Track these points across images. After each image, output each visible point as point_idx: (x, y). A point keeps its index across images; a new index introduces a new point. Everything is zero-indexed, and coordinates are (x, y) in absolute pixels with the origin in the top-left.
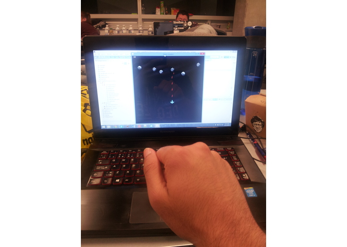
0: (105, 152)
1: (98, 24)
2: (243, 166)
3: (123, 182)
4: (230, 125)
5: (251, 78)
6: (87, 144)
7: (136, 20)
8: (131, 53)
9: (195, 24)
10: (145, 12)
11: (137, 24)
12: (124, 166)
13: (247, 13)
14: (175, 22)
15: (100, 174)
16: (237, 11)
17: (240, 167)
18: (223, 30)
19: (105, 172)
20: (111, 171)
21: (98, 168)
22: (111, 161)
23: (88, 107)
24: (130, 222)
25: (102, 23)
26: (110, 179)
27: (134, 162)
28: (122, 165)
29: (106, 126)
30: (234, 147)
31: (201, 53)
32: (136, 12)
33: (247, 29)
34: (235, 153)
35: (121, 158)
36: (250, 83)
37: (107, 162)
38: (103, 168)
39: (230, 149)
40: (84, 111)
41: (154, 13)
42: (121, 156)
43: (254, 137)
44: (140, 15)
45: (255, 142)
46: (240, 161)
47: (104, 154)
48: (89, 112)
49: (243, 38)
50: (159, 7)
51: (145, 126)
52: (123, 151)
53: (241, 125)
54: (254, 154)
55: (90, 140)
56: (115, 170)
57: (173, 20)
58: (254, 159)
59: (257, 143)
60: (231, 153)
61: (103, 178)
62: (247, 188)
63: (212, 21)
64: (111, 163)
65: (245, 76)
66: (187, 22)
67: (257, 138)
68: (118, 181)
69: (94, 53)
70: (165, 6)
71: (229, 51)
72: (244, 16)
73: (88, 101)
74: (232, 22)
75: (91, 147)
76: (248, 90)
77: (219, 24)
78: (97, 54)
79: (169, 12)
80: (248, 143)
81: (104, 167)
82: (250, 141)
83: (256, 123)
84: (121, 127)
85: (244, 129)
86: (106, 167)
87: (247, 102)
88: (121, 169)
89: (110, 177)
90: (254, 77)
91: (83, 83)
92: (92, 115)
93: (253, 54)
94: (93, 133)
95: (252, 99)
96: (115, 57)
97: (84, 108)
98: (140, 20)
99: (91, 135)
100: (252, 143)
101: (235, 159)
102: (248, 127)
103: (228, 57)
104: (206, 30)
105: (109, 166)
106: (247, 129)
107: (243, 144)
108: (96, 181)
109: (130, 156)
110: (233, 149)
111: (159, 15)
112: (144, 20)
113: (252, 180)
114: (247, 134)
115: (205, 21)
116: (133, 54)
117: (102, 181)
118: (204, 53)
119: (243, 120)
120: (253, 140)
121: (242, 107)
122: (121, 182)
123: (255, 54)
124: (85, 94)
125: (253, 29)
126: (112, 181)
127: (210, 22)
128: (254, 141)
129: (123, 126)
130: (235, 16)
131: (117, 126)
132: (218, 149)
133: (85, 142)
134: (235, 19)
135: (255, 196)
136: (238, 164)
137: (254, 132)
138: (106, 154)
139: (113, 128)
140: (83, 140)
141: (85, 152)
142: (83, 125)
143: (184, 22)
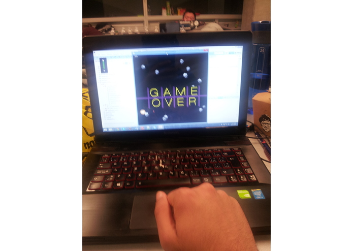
0: (106, 156)
1: (104, 28)
2: (250, 167)
3: (124, 187)
4: (237, 125)
5: (259, 75)
6: (89, 148)
7: (142, 22)
8: (132, 52)
10: (152, 12)
11: (144, 26)
12: (126, 169)
13: (256, 11)
14: (181, 22)
15: (100, 178)
16: (246, 9)
17: (247, 168)
19: (106, 176)
20: (112, 175)
21: (99, 172)
22: (113, 164)
23: (90, 110)
24: (130, 228)
26: (111, 183)
27: (136, 165)
28: (123, 169)
29: (107, 129)
30: (241, 147)
31: (205, 50)
32: (142, 13)
33: (253, 25)
34: (242, 153)
35: (123, 162)
36: (258, 80)
37: (108, 166)
38: (104, 172)
39: (237, 149)
40: (85, 114)
41: (160, 14)
42: (123, 159)
43: (263, 137)
44: (146, 17)
45: (264, 142)
46: (247, 161)
47: (105, 158)
48: (90, 115)
49: (249, 32)
50: (165, 7)
51: (148, 127)
52: (125, 154)
53: (249, 124)
54: (262, 154)
55: (92, 144)
56: (115, 174)
57: (178, 21)
58: (262, 159)
59: (266, 143)
60: (238, 153)
61: (104, 182)
62: (255, 190)
63: (220, 20)
64: (112, 167)
65: (252, 73)
66: (194, 22)
67: (266, 138)
68: (119, 185)
69: (94, 54)
70: (171, 6)
71: (234, 47)
72: (252, 13)
73: (89, 104)
74: (240, 20)
75: (93, 150)
76: (255, 88)
77: (227, 23)
78: (98, 54)
79: (175, 13)
80: (256, 143)
82: (258, 141)
83: (265, 122)
84: (124, 130)
85: (252, 129)
86: (107, 171)
87: (254, 100)
88: (122, 173)
89: (110, 181)
90: (262, 74)
91: (84, 86)
92: (93, 118)
93: (260, 50)
94: (94, 136)
95: (259, 97)
96: (115, 57)
97: (85, 111)
98: (146, 22)
99: (92, 139)
100: (260, 143)
101: (242, 159)
102: (257, 126)
103: (233, 53)
105: (110, 170)
106: (256, 128)
107: (251, 144)
109: (132, 159)
110: (240, 150)
111: (165, 16)
112: (150, 22)
113: (260, 182)
114: (256, 134)
115: (212, 21)
116: (134, 54)
117: (103, 185)
118: (208, 50)
119: (251, 120)
120: (262, 139)
121: (249, 105)
122: (122, 186)
123: (262, 50)
124: (87, 97)
125: (260, 24)
126: (113, 185)
127: (217, 21)
128: (262, 141)
129: (125, 128)
130: (243, 14)
131: (119, 128)
132: (225, 149)
133: (87, 145)
134: (244, 17)
135: (263, 197)
136: (245, 164)
137: (263, 132)
138: (107, 158)
139: (116, 130)
140: (85, 144)
141: (86, 156)
142: (84, 129)
143: (191, 22)
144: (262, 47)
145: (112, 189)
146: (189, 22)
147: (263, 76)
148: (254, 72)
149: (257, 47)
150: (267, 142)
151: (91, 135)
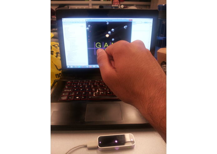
0: (69, 82)
3: (81, 99)
5: (161, 38)
6: (58, 77)
7: (88, 4)
8: (86, 20)
9: (126, 7)
11: (89, 7)
12: (81, 89)
14: (113, 6)
15: (67, 94)
19: (69, 93)
20: (73, 92)
21: (65, 90)
22: (73, 87)
23: (59, 55)
24: (85, 121)
26: (73, 97)
27: (88, 88)
28: (80, 89)
29: (70, 66)
31: (130, 20)
33: (159, 6)
35: (79, 85)
36: (161, 41)
37: (71, 88)
42: (79, 84)
44: (90, 2)
48: (59, 58)
49: (157, 10)
51: (94, 66)
52: (81, 81)
55: (60, 75)
56: (75, 92)
57: (111, 5)
63: (137, 5)
65: (157, 37)
68: (78, 98)
69: (63, 20)
71: (148, 19)
73: (59, 51)
74: (149, 6)
75: (61, 79)
76: (159, 47)
77: (141, 7)
78: (65, 20)
81: (69, 90)
83: (164, 65)
84: (79, 67)
86: (70, 90)
87: (158, 52)
88: (79, 91)
89: (73, 96)
90: (163, 37)
92: (61, 59)
93: (163, 22)
94: (62, 71)
95: (161, 50)
96: (75, 22)
97: (56, 55)
98: (90, 5)
99: (60, 72)
103: (147, 23)
105: (72, 90)
108: (64, 98)
109: (85, 84)
111: (102, 1)
112: (93, 5)
116: (87, 20)
117: (68, 98)
118: (132, 20)
124: (57, 47)
125: (163, 6)
126: (74, 98)
129: (80, 66)
130: (152, 1)
131: (77, 66)
133: (57, 76)
134: (152, 4)
138: (70, 83)
140: (56, 75)
141: (57, 82)
142: (56, 66)
143: (119, 5)
144: (164, 20)
145: (74, 100)
146: (117, 6)
147: (164, 38)
149: (161, 21)
151: (60, 70)
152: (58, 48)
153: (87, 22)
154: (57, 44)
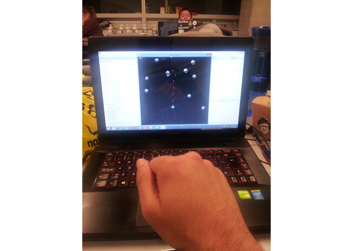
0: (110, 154)
1: (101, 24)
2: (249, 169)
3: (129, 185)
4: (236, 127)
6: (92, 146)
7: (140, 19)
8: (137, 54)
9: (201, 23)
10: (149, 11)
11: (141, 23)
12: (130, 168)
13: (253, 12)
15: (106, 176)
16: (243, 10)
17: (246, 169)
18: (229, 29)
19: (111, 174)
20: (116, 173)
21: (104, 170)
22: (117, 163)
23: (93, 109)
24: (136, 225)
25: (105, 23)
26: (116, 181)
28: (127, 167)
29: (111, 128)
30: (241, 149)
31: (208, 54)
32: (140, 11)
33: (254, 30)
34: (242, 155)
35: (127, 160)
37: (113, 164)
38: (108, 170)
39: (237, 151)
40: (89, 112)
41: (158, 12)
42: (126, 158)
43: (261, 139)
44: (144, 14)
45: (262, 144)
46: (246, 163)
47: (109, 156)
48: (94, 114)
49: (250, 38)
50: (163, 6)
51: (151, 127)
52: (129, 153)
53: (247, 127)
54: (260, 156)
55: (95, 142)
56: (120, 172)
57: (177, 20)
58: (261, 161)
60: (238, 155)
61: (109, 180)
62: (254, 191)
63: (218, 20)
64: (116, 165)
66: (192, 21)
67: (264, 140)
68: (123, 183)
69: (99, 54)
70: (169, 5)
71: (236, 52)
73: (93, 102)
74: (237, 21)
75: (96, 149)
76: (254, 91)
77: (224, 23)
78: (103, 56)
79: (174, 11)
80: (254, 145)
81: (110, 169)
82: (257, 143)
83: (263, 124)
84: (127, 129)
85: (250, 131)
86: (112, 170)
87: (254, 104)
88: (126, 171)
89: (115, 179)
91: (85, 83)
92: (97, 117)
94: (97, 135)
95: (258, 100)
96: (120, 58)
97: (89, 109)
98: (144, 20)
99: (95, 137)
100: (259, 145)
101: (242, 161)
102: (255, 128)
103: (235, 58)
104: (211, 29)
105: (115, 168)
106: (254, 130)
107: (250, 146)
108: (102, 184)
109: (136, 158)
110: (239, 151)
111: (163, 14)
112: (148, 19)
113: (259, 183)
114: (254, 136)
115: (210, 21)
116: (139, 55)
117: (108, 184)
118: (211, 54)
119: (250, 121)
120: (260, 141)
122: (126, 184)
123: (262, 55)
124: (90, 96)
125: (260, 29)
126: (118, 183)
127: (215, 22)
128: (261, 143)
129: (128, 127)
130: (241, 14)
131: (122, 127)
132: (225, 151)
133: (90, 144)
134: (241, 18)
135: (262, 198)
136: (245, 166)
137: (261, 134)
138: (111, 156)
139: (119, 130)
140: (88, 142)
141: (90, 154)
142: (88, 127)
144: (262, 51)
145: (117, 187)
146: (187, 22)
148: (254, 75)
149: (257, 52)
150: (265, 144)
151: (94, 134)
152: (92, 97)
153: (138, 58)
154: (90, 91)
